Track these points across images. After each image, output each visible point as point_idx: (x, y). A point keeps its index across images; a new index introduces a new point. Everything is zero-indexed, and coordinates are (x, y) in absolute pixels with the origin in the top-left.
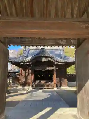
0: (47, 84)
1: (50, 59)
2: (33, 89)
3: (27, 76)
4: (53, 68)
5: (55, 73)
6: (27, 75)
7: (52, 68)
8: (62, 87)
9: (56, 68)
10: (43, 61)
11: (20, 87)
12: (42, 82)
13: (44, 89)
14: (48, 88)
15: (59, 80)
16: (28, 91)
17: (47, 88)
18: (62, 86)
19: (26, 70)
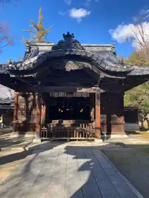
0: (78, 128)
1: (87, 65)
2: (42, 141)
3: (32, 110)
4: (95, 90)
5: (98, 103)
6: (30, 107)
7: (90, 89)
8: (112, 136)
9: (102, 91)
10: (69, 70)
11: (14, 135)
12: (67, 123)
13: (71, 140)
14: (81, 138)
15: (105, 120)
16: (27, 149)
17: (77, 138)
18: (113, 134)
19: (29, 96)
